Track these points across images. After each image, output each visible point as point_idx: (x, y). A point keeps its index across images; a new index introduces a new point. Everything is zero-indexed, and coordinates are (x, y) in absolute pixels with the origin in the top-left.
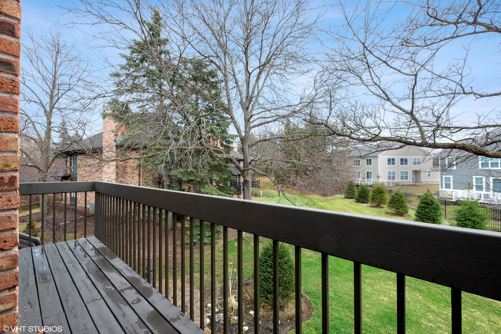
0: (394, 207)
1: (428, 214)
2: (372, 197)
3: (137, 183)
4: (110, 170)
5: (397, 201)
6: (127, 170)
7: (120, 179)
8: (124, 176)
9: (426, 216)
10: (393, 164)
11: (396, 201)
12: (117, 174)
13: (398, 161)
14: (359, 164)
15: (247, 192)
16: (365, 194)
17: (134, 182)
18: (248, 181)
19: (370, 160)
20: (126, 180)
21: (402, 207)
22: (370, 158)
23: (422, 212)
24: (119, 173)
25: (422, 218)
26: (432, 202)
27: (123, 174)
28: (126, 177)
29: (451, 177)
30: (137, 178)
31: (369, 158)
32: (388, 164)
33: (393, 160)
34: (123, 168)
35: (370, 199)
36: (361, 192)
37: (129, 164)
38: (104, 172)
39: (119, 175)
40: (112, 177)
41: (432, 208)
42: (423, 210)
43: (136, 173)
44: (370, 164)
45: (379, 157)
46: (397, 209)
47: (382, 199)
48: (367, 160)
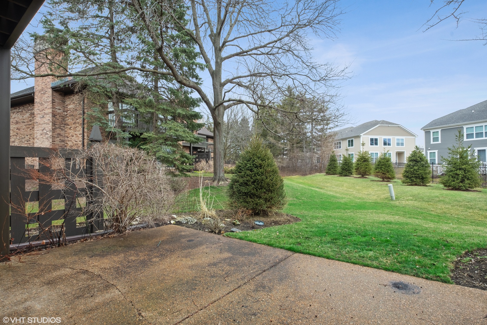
0: (380, 172)
1: (417, 172)
2: (356, 166)
3: (80, 134)
4: (44, 119)
5: (384, 165)
6: (67, 120)
7: (58, 131)
8: (63, 128)
9: (414, 174)
10: (376, 144)
11: (382, 165)
12: (54, 124)
13: (380, 142)
14: (340, 147)
15: (218, 137)
16: (349, 167)
17: (76, 135)
18: (220, 123)
19: (352, 141)
20: (66, 134)
21: (388, 172)
22: (352, 139)
23: (410, 171)
24: (56, 123)
25: (411, 178)
26: (421, 159)
27: (62, 125)
28: (66, 130)
29: (436, 151)
30: (80, 128)
31: (350, 139)
32: (371, 145)
33: (376, 140)
34: (61, 117)
35: (354, 170)
36: (344, 164)
37: (69, 113)
38: (37, 124)
39: (57, 126)
40: (47, 129)
41: (421, 166)
42: (411, 168)
43: (78, 123)
44: (352, 145)
45: (361, 137)
46: (383, 174)
47: (366, 168)
48: (349, 141)
